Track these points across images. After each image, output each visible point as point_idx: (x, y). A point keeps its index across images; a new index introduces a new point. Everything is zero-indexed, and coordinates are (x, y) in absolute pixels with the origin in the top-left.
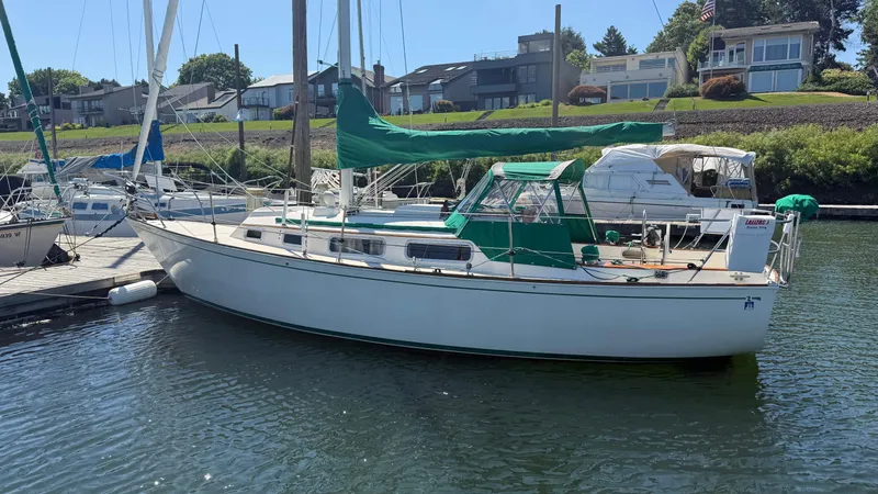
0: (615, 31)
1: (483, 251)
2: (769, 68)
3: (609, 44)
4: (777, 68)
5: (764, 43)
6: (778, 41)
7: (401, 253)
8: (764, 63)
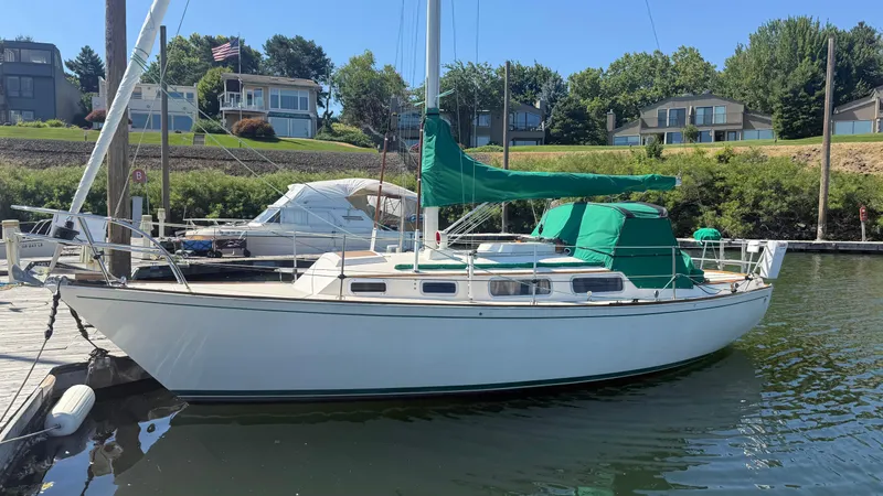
0: (91, 52)
1: (631, 280)
2: (285, 115)
3: (84, 64)
4: (291, 116)
5: (279, 93)
6: (289, 93)
7: (568, 287)
8: (279, 110)
